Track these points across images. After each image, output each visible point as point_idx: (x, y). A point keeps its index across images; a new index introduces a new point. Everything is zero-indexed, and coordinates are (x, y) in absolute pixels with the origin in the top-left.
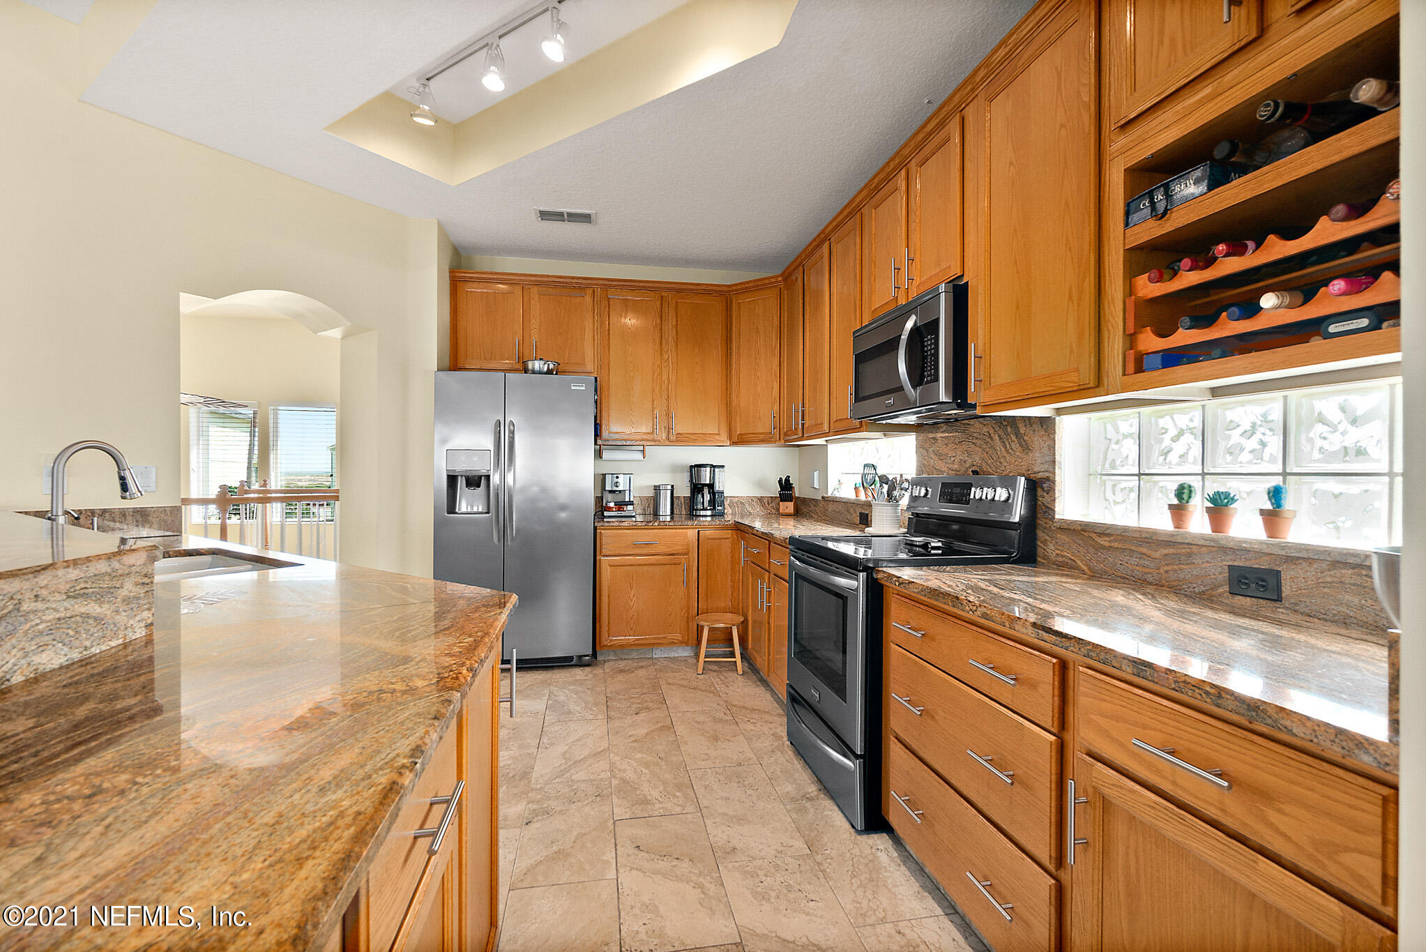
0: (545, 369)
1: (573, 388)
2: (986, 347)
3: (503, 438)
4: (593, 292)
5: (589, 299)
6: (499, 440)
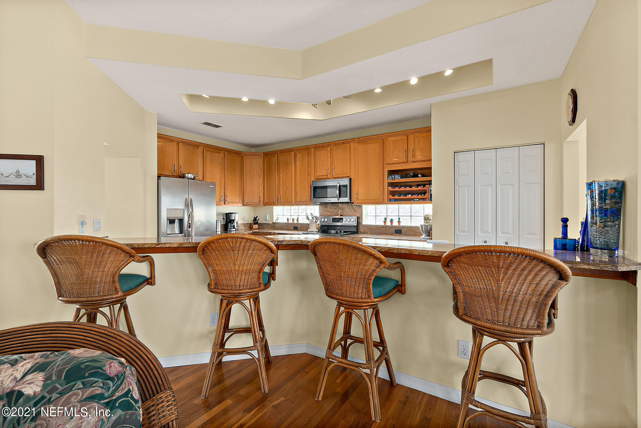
0: (193, 177)
1: (210, 186)
2: (358, 192)
3: (189, 204)
4: (201, 148)
5: (200, 151)
6: (187, 205)
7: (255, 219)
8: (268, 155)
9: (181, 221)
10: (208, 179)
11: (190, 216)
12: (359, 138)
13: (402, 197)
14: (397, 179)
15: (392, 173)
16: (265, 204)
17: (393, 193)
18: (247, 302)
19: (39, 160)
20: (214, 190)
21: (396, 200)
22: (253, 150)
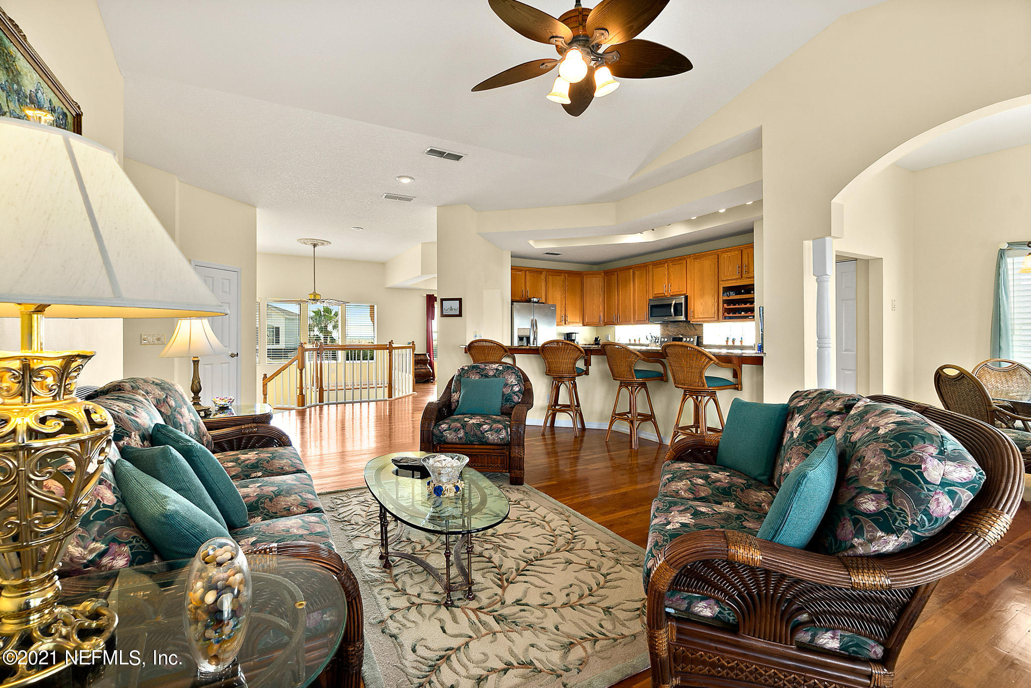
0: (537, 301)
1: (552, 308)
2: (694, 310)
3: (534, 324)
4: (544, 273)
5: (543, 276)
6: (532, 325)
7: (596, 339)
8: (608, 274)
9: (528, 338)
10: (550, 302)
11: (535, 333)
12: (694, 254)
13: (737, 315)
14: (733, 296)
15: (727, 290)
16: (606, 324)
17: (728, 311)
18: (567, 383)
19: (460, 300)
20: (554, 311)
21: (731, 318)
22: (595, 268)
